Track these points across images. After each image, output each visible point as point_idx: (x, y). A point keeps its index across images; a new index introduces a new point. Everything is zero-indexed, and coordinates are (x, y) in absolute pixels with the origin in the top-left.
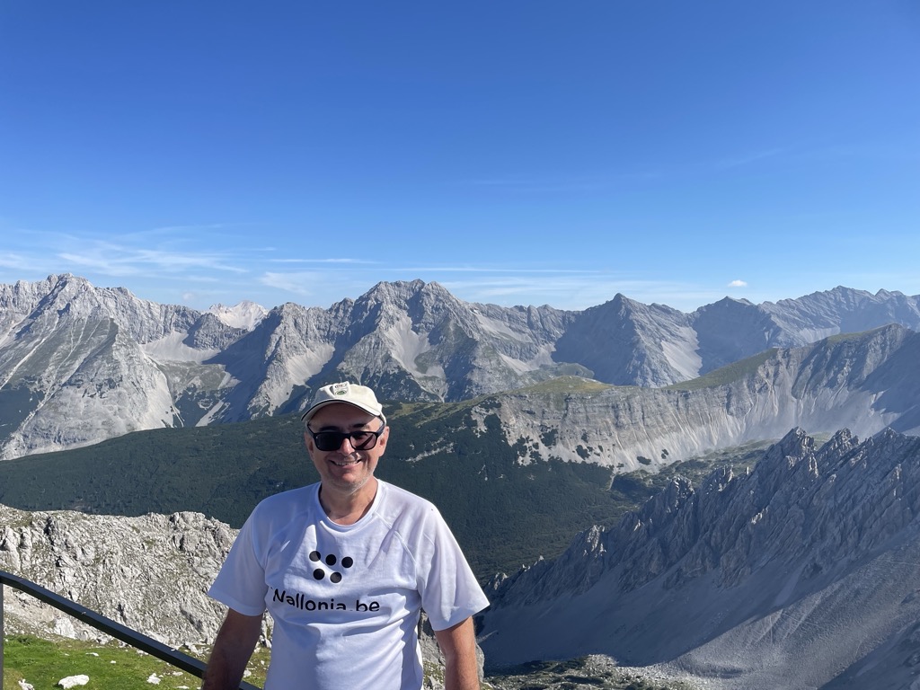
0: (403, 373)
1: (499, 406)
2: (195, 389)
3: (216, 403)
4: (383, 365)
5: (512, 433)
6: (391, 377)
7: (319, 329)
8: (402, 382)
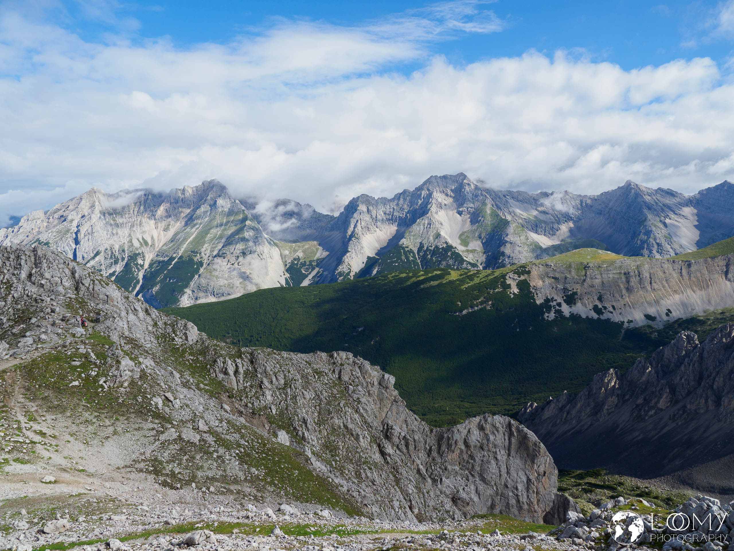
0: (450, 247)
1: (529, 272)
2: (298, 259)
3: (313, 269)
4: (434, 241)
5: (540, 295)
6: (441, 250)
7: (385, 214)
8: (449, 254)
